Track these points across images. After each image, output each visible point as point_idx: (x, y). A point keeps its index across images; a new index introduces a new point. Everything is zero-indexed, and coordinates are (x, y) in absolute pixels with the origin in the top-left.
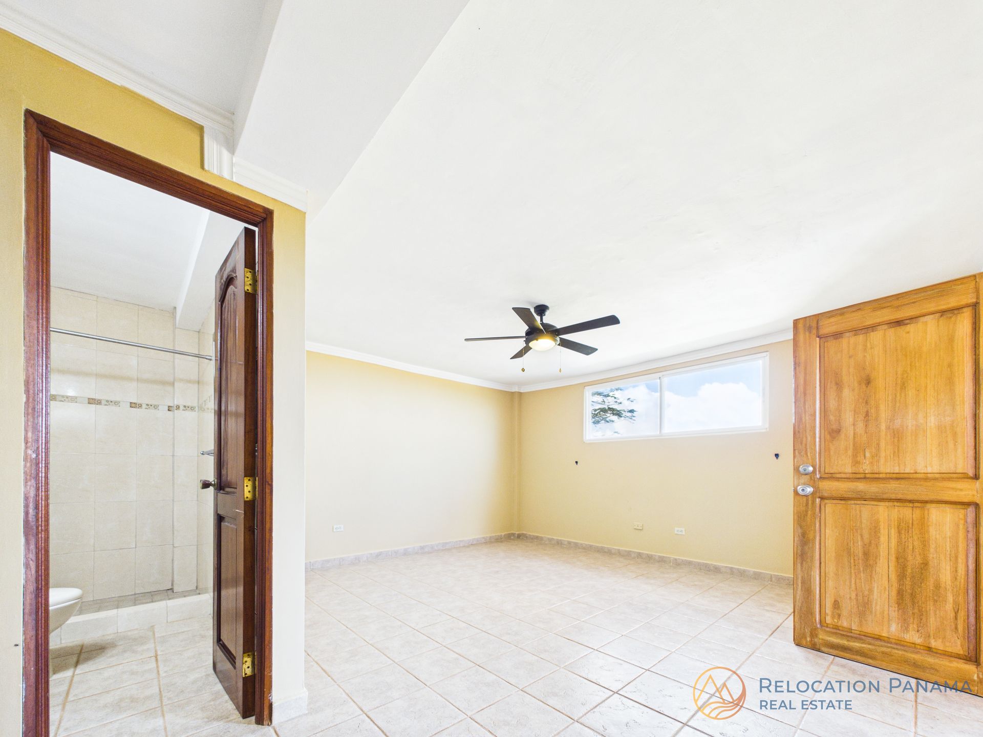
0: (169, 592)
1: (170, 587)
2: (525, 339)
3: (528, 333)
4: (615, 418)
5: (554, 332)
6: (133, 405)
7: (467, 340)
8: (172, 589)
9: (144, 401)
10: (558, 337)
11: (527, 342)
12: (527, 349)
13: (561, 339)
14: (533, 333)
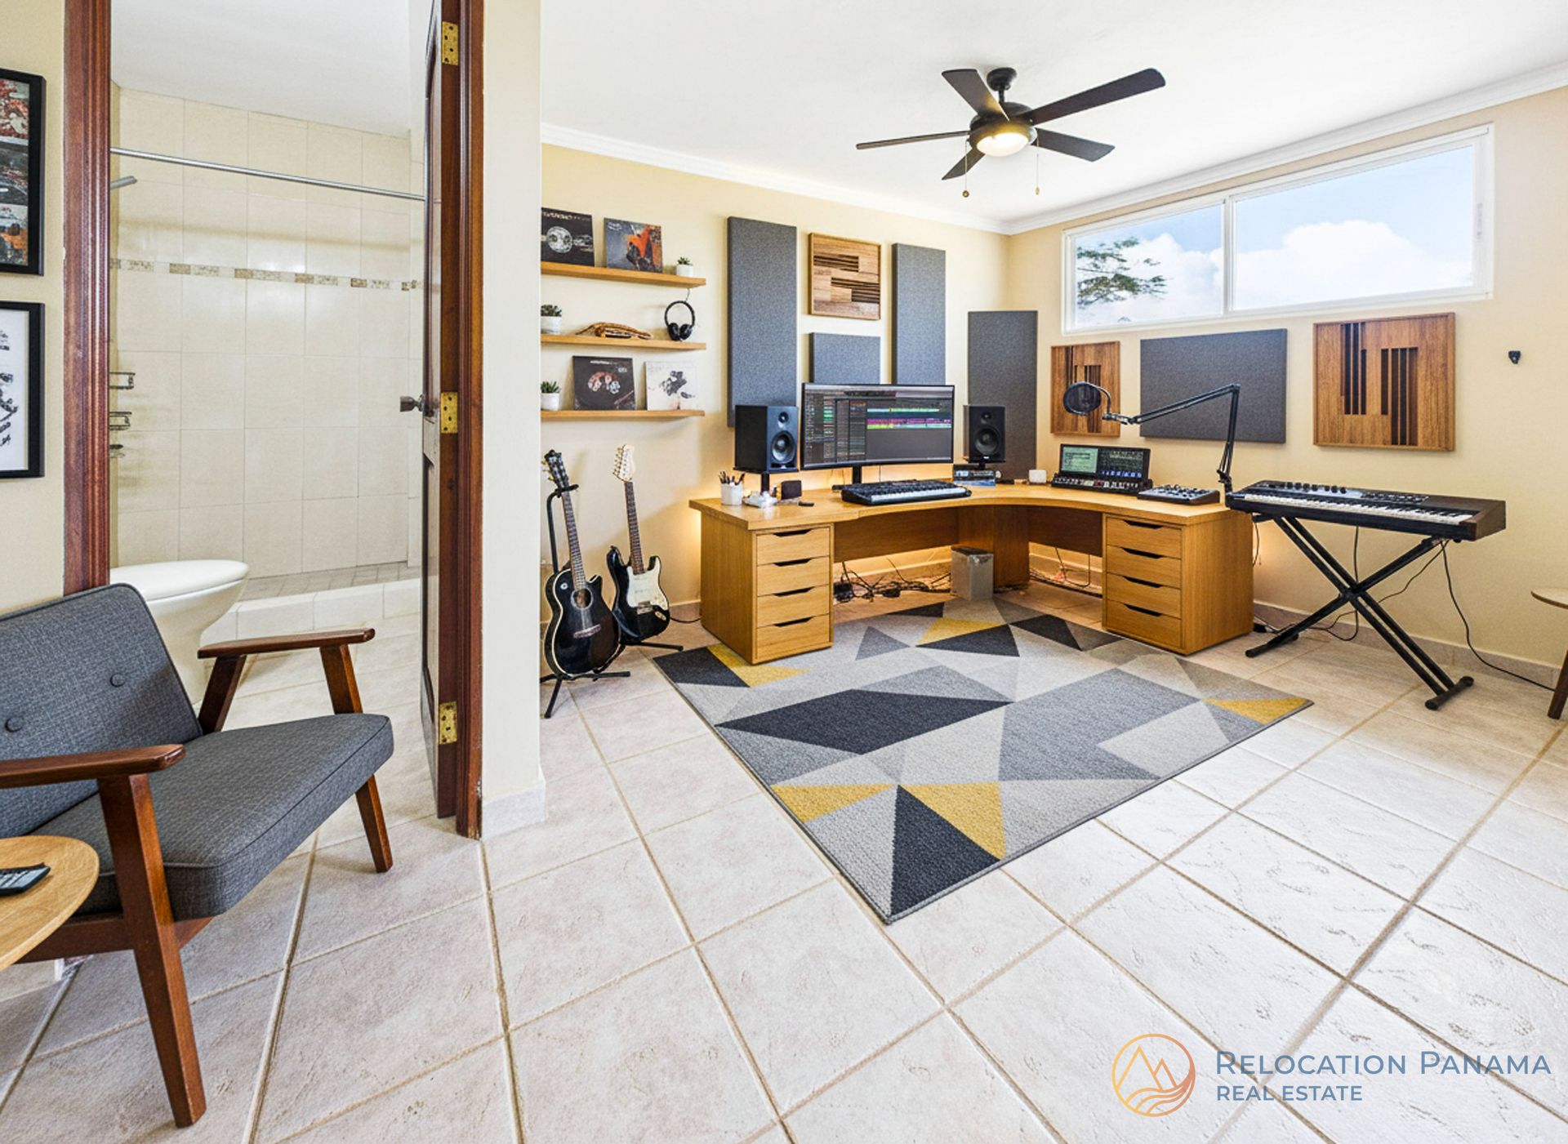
0: (402, 565)
1: (403, 559)
2: (968, 137)
3: (975, 125)
4: (1124, 293)
5: (1023, 117)
6: (355, 283)
7: (860, 146)
8: (406, 562)
9: (369, 275)
10: (1033, 128)
11: (973, 141)
12: (974, 156)
13: (1038, 130)
14: (986, 122)
